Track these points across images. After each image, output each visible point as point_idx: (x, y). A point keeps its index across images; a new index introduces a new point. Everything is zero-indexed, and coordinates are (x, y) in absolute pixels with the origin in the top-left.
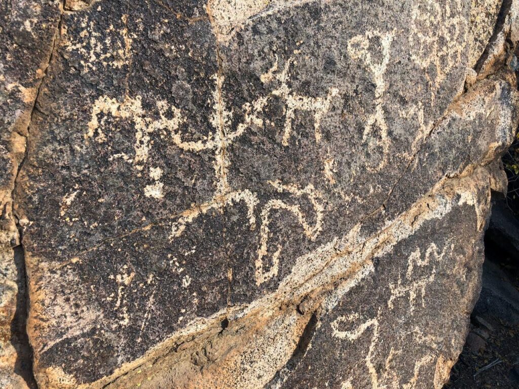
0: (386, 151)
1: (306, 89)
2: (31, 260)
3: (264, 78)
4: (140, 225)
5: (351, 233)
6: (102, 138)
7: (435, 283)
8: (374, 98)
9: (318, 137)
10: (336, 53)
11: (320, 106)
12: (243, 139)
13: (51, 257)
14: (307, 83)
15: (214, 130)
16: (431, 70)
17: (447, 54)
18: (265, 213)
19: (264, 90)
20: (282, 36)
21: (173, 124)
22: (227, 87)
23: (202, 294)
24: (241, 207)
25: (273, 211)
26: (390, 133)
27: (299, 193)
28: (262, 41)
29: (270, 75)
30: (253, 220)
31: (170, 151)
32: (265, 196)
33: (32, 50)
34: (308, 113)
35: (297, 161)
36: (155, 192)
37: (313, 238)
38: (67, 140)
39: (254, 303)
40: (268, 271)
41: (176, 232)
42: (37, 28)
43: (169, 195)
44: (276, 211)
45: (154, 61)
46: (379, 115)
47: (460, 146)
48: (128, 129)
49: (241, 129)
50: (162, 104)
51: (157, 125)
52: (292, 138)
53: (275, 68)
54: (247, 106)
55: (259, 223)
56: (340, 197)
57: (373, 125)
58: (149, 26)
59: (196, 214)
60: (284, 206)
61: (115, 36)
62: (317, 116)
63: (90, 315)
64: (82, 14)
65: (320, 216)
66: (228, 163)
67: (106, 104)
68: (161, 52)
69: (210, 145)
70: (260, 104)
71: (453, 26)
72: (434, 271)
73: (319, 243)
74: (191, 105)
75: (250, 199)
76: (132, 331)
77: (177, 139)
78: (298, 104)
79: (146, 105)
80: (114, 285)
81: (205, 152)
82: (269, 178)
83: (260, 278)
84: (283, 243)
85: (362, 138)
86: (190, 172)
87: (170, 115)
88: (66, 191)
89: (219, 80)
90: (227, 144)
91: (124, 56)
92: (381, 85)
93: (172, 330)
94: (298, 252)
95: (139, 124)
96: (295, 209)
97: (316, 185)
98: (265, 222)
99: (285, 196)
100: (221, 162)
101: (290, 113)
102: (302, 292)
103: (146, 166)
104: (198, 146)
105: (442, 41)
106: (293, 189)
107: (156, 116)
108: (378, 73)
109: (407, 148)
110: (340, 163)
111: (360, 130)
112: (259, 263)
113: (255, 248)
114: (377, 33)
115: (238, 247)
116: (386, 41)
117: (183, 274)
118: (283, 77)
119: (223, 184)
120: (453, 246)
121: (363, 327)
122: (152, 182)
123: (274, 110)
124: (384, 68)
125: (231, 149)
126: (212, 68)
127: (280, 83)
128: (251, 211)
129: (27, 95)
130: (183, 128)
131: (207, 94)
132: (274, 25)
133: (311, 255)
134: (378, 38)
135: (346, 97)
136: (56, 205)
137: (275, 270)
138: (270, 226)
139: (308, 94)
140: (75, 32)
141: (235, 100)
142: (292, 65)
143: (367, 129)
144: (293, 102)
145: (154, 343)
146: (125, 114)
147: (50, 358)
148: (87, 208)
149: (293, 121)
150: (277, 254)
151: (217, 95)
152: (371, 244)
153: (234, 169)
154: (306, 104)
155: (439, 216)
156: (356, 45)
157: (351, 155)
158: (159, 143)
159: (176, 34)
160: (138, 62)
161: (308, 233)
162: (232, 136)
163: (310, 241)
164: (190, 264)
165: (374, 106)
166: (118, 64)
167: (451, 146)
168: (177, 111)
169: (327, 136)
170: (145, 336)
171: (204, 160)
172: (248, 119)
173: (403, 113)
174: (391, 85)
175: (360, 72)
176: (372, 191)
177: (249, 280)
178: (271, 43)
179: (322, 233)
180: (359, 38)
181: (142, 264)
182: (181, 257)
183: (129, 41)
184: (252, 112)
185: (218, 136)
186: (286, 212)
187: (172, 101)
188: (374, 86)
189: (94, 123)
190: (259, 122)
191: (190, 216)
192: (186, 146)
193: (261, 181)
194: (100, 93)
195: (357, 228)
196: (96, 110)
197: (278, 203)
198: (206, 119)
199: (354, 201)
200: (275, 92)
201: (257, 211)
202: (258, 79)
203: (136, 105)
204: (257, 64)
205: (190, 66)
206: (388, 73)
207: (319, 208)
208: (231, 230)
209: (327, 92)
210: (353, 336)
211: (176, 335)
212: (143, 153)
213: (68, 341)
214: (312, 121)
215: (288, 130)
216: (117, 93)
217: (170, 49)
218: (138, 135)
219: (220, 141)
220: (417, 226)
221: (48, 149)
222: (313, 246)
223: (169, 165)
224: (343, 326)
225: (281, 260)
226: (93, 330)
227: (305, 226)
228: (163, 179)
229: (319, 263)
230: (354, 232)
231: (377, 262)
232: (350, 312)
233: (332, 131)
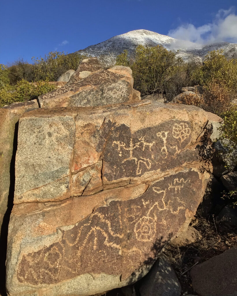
0: (167, 155)
1: (147, 141)
2: (104, 161)
3: (139, 139)
4: (118, 160)
5: (158, 170)
6: (114, 146)
7: (183, 188)
8: (164, 144)
9: (150, 150)
10: (154, 136)
11: (151, 145)
12: (135, 149)
13: (106, 162)
14: (148, 140)
15: (130, 147)
16: (180, 139)
17: (184, 136)
18: (139, 162)
19: (139, 141)
20: (143, 133)
21: (124, 145)
22: (133, 141)
23: (126, 173)
24: (134, 160)
25: (140, 162)
26: (168, 151)
27: (146, 160)
28: (139, 134)
29: (140, 139)
30: (136, 163)
31: (123, 149)
32: (139, 159)
33: (107, 135)
34: (148, 146)
35: (146, 154)
36: (120, 155)
37: (149, 169)
38: (109, 146)
39: (136, 178)
40: (139, 173)
41: (123, 162)
42: (108, 132)
43: (122, 156)
44: (141, 162)
45: (122, 137)
46: (165, 148)
47: (190, 156)
48: (117, 146)
49: (135, 147)
50: (122, 143)
51: (122, 145)
52: (145, 150)
53: (141, 138)
54: (136, 144)
55: (137, 164)
56: (155, 162)
57: (163, 149)
58: (121, 132)
59: (126, 160)
60: (143, 162)
61: (117, 133)
62: (150, 146)
63: (110, 171)
64: (113, 130)
65: (150, 165)
66: (132, 153)
67: (115, 142)
68: (123, 135)
69: (129, 149)
70: (138, 143)
71: (186, 130)
72: (183, 185)
73: (150, 170)
74: (127, 143)
75: (136, 160)
76: (115, 175)
77: (124, 148)
78: (146, 144)
79: (120, 142)
80: (114, 168)
81: (128, 150)
82: (140, 156)
83: (137, 174)
84: (142, 168)
85: (160, 151)
86: (126, 153)
87: (123, 144)
88: (109, 153)
89: (132, 139)
90: (132, 149)
91: (118, 136)
92: (165, 142)
93: (121, 178)
94: (145, 171)
95: (119, 145)
96: (145, 163)
97: (150, 159)
98: (139, 164)
99: (143, 160)
100: (131, 152)
101: (144, 145)
102: (147, 180)
103: (119, 151)
104: (127, 149)
105: (182, 133)
106: (145, 159)
107: (121, 144)
108: (164, 139)
109: (173, 155)
110: (155, 156)
111: (160, 150)
112: (137, 171)
113: (137, 168)
114: (164, 132)
115: (133, 167)
116: (166, 133)
117: (124, 169)
118: (143, 139)
119: (131, 156)
120: (190, 181)
121: (161, 191)
122: (120, 154)
123: (141, 145)
124: (166, 138)
125: (133, 150)
126: (130, 138)
127: (142, 140)
128: (136, 162)
129: (106, 140)
130: (125, 146)
131: (129, 141)
132: (141, 131)
133: (148, 172)
134: (164, 133)
135: (157, 144)
136: (107, 155)
137: (140, 173)
138: (140, 165)
139: (148, 142)
140: (112, 133)
141: (134, 142)
142: (145, 137)
143: (162, 150)
144: (145, 144)
145: (118, 179)
146: (117, 144)
147: (105, 175)
148: (111, 156)
149: (145, 147)
150: (141, 170)
151: (131, 142)
152: (163, 174)
153: (133, 154)
154: (148, 144)
155: (184, 172)
156: (159, 134)
157: (158, 154)
158: (122, 148)
159: (125, 133)
160: (119, 136)
161: (148, 167)
162: (133, 148)
163: (148, 169)
164: (125, 168)
165: (164, 146)
166: (117, 137)
167: (187, 156)
168: (124, 144)
169: (152, 150)
170: (117, 177)
171: (128, 152)
172: (136, 146)
173: (171, 148)
174: (168, 142)
175: (160, 139)
176: (163, 162)
177: (135, 173)
178: (141, 134)
179: (151, 168)
180: (159, 133)
181: (117, 166)
182: (123, 166)
183: (118, 134)
184: (137, 145)
185: (131, 148)
186: (143, 163)
187: (124, 142)
188: (163, 142)
189: (113, 144)
190: (138, 146)
191: (125, 160)
192: (125, 149)
193: (138, 157)
194: (114, 140)
195: (159, 169)
196: (113, 143)
197: (141, 161)
198: (129, 145)
199: (158, 164)
200: (141, 142)
201: (137, 162)
202: (138, 139)
203: (119, 142)
204: (138, 137)
205: (127, 137)
206: (167, 140)
207: (150, 163)
208: (132, 164)
209: (152, 142)
210: (158, 193)
211: (122, 179)
212: (119, 149)
213: (107, 174)
214: (149, 147)
215: (144, 148)
216: (116, 141)
217: (124, 135)
218: (119, 147)
219: (131, 149)
220: (177, 173)
221: (107, 147)
222: (149, 171)
223: (123, 151)
224: (155, 189)
225: (142, 171)
226: (110, 173)
227: (147, 166)
228: (122, 153)
229: (150, 175)
230: (159, 170)
231: (165, 178)
232: (157, 187)
233: (153, 149)
